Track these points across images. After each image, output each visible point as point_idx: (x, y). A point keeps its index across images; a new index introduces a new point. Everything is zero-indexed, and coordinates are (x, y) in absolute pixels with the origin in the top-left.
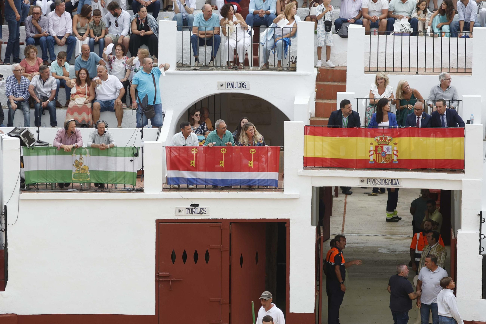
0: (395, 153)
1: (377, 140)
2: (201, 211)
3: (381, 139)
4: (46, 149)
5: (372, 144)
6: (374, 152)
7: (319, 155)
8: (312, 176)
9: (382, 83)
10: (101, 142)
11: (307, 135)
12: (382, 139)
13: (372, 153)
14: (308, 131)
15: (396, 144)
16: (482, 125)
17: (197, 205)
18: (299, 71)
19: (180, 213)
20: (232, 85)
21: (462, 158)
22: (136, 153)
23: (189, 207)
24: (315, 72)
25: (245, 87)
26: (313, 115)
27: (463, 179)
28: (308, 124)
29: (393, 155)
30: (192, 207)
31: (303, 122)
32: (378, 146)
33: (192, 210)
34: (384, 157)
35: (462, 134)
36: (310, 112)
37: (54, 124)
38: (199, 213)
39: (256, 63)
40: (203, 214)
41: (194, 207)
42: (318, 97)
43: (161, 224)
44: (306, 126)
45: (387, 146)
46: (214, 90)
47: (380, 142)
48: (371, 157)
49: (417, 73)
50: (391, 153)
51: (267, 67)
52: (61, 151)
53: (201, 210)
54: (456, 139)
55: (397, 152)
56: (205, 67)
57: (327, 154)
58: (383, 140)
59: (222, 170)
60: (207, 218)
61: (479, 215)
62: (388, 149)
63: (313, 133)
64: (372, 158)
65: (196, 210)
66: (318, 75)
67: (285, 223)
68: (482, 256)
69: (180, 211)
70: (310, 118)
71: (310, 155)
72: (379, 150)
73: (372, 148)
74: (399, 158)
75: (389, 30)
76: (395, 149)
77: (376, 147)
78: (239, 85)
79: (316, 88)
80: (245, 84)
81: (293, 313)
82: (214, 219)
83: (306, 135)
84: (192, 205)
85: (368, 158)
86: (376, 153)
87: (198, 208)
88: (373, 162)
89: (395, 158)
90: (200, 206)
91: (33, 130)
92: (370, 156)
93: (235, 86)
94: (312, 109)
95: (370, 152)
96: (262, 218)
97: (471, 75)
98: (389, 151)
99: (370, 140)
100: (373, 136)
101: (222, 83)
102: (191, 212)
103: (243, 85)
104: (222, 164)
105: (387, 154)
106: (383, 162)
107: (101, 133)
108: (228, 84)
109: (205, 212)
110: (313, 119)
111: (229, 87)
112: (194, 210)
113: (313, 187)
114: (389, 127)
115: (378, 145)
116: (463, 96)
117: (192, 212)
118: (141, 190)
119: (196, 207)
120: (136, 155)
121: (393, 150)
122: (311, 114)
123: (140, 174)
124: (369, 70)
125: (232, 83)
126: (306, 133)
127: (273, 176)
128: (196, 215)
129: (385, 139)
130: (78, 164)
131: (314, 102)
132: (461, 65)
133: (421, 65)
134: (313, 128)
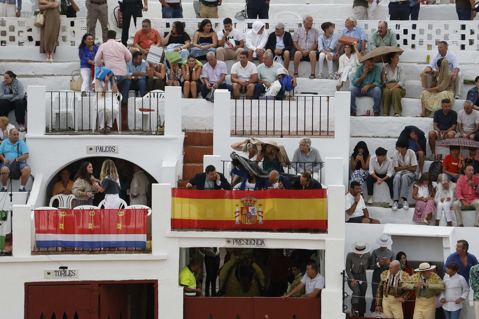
0: (260, 214)
1: (243, 201)
2: (70, 274)
3: (247, 201)
5: (237, 205)
6: (240, 214)
7: (186, 216)
8: (180, 238)
11: (174, 197)
12: (248, 201)
13: (237, 214)
14: (176, 194)
15: (260, 205)
16: (344, 186)
17: (66, 268)
18: (166, 135)
19: (49, 275)
20: (101, 149)
22: (4, 217)
23: (58, 269)
24: (183, 136)
25: (113, 150)
26: (181, 178)
27: (326, 239)
28: (175, 185)
29: (258, 216)
30: (61, 270)
31: (170, 184)
32: (243, 208)
33: (61, 272)
34: (250, 218)
35: (324, 196)
36: (178, 174)
38: (68, 276)
39: (124, 127)
40: (72, 277)
41: (63, 270)
42: (185, 161)
43: (30, 287)
44: (173, 189)
45: (252, 208)
46: (83, 154)
47: (245, 203)
48: (237, 218)
50: (256, 215)
53: (70, 272)
55: (262, 213)
58: (249, 202)
60: (76, 280)
61: (342, 273)
62: (253, 210)
63: (181, 195)
64: (237, 219)
65: (65, 272)
66: (185, 139)
67: (154, 284)
68: (345, 314)
69: (49, 274)
70: (178, 180)
71: (178, 216)
72: (245, 211)
73: (238, 209)
74: (264, 219)
76: (260, 210)
77: (242, 208)
78: (108, 149)
79: (184, 151)
80: (113, 148)
82: (83, 281)
83: (173, 198)
84: (61, 268)
85: (234, 219)
86: (242, 214)
87: (67, 270)
88: (239, 223)
89: (260, 219)
90: (69, 269)
92: (236, 217)
93: (104, 150)
94: (180, 172)
95: (235, 213)
96: (130, 279)
97: (334, 138)
98: (254, 213)
99: (235, 201)
100: (239, 198)
101: (91, 147)
102: (59, 275)
104: (91, 227)
105: (252, 215)
106: (248, 223)
108: (97, 148)
109: (74, 274)
110: (181, 182)
111: (98, 151)
112: (63, 272)
113: (181, 249)
114: (255, 189)
115: (243, 206)
116: (326, 158)
117: (61, 274)
118: (10, 254)
119: (65, 270)
120: (5, 219)
121: (258, 212)
122: (179, 177)
123: (9, 238)
124: (234, 134)
125: (101, 147)
126: (173, 196)
127: (141, 237)
128: (65, 277)
129: (251, 201)
131: (182, 165)
132: (324, 128)
133: (286, 128)
134: (181, 191)
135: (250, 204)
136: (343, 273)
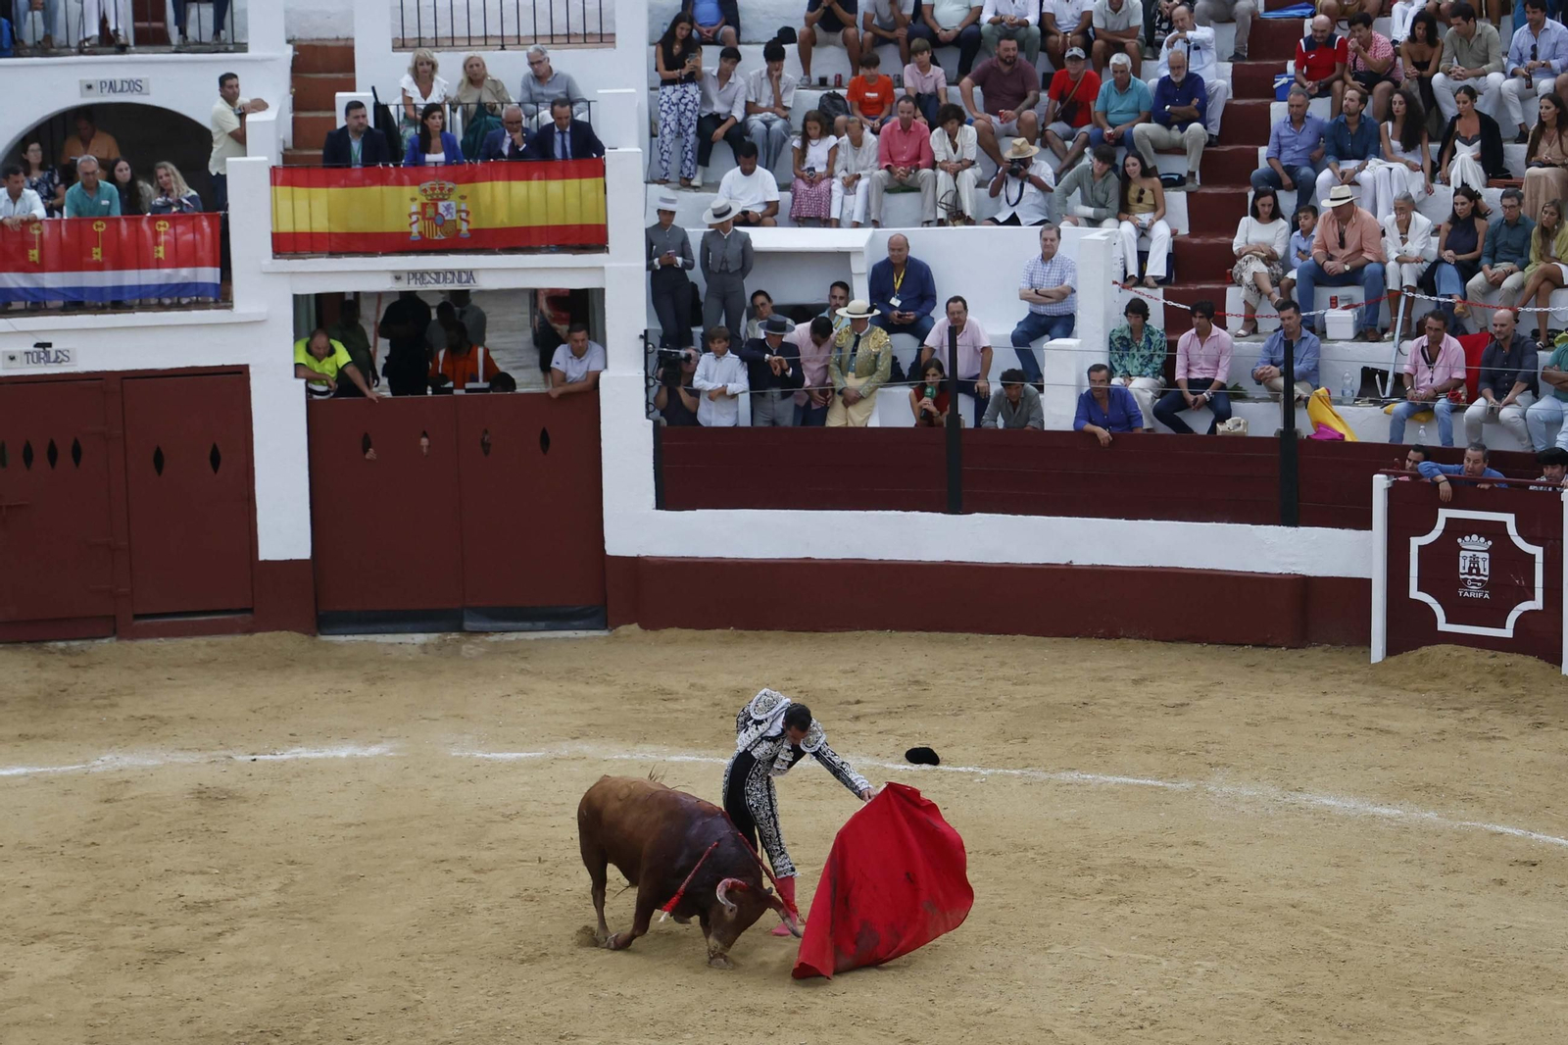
0: (464, 215)
1: (425, 191)
2: (58, 357)
3: (433, 189)
5: (413, 199)
6: (420, 217)
7: (303, 227)
8: (293, 273)
9: (423, 73)
11: (275, 185)
12: (435, 189)
13: (414, 218)
14: (279, 180)
15: (463, 197)
16: (639, 150)
17: (49, 345)
18: (252, 53)
19: (14, 362)
20: (112, 86)
21: (602, 222)
23: (31, 348)
24: (289, 52)
25: (139, 88)
26: (289, 144)
27: (606, 265)
28: (277, 161)
29: (458, 221)
30: (37, 349)
31: (265, 158)
32: (427, 204)
33: (38, 354)
34: (441, 226)
35: (600, 171)
36: (282, 137)
38: (54, 362)
39: (162, 38)
40: (64, 363)
41: (41, 349)
42: (297, 106)
44: (274, 170)
45: (445, 203)
46: (73, 98)
47: (430, 195)
48: (414, 227)
49: (503, 48)
50: (454, 218)
51: (185, 45)
53: (59, 354)
54: (588, 183)
55: (468, 213)
57: (321, 225)
58: (437, 191)
59: (99, 267)
60: (72, 371)
61: (641, 336)
62: (448, 208)
63: (290, 182)
64: (415, 230)
65: (47, 354)
66: (295, 60)
67: (241, 373)
68: (651, 422)
69: (12, 358)
70: (282, 149)
71: (286, 227)
72: (430, 212)
73: (415, 207)
74: (472, 227)
76: (463, 207)
77: (424, 206)
78: (126, 86)
79: (292, 87)
80: (139, 83)
81: (266, 561)
82: (88, 373)
83: (273, 187)
84: (37, 345)
85: (408, 229)
86: (424, 218)
87: (52, 350)
88: (419, 238)
89: (464, 227)
90: (55, 347)
92: (411, 225)
93: (119, 87)
94: (287, 131)
95: (410, 216)
96: (189, 365)
97: (615, 47)
98: (451, 214)
99: (409, 191)
100: (415, 182)
101: (88, 83)
102: (35, 360)
103: (135, 85)
104: (97, 254)
105: (446, 218)
106: (439, 236)
108: (104, 84)
109: (66, 359)
110: (288, 153)
111: (106, 90)
112: (42, 355)
113: (296, 297)
114: (448, 162)
115: (426, 201)
116: (600, 91)
117: (39, 359)
119: (48, 349)
121: (458, 211)
122: (284, 142)
124: (400, 45)
125: (111, 83)
126: (274, 182)
127: (209, 275)
128: (49, 364)
129: (441, 189)
131: (289, 116)
132: (593, 27)
133: (510, 30)
134: (291, 171)
135: (441, 196)
136: (645, 336)
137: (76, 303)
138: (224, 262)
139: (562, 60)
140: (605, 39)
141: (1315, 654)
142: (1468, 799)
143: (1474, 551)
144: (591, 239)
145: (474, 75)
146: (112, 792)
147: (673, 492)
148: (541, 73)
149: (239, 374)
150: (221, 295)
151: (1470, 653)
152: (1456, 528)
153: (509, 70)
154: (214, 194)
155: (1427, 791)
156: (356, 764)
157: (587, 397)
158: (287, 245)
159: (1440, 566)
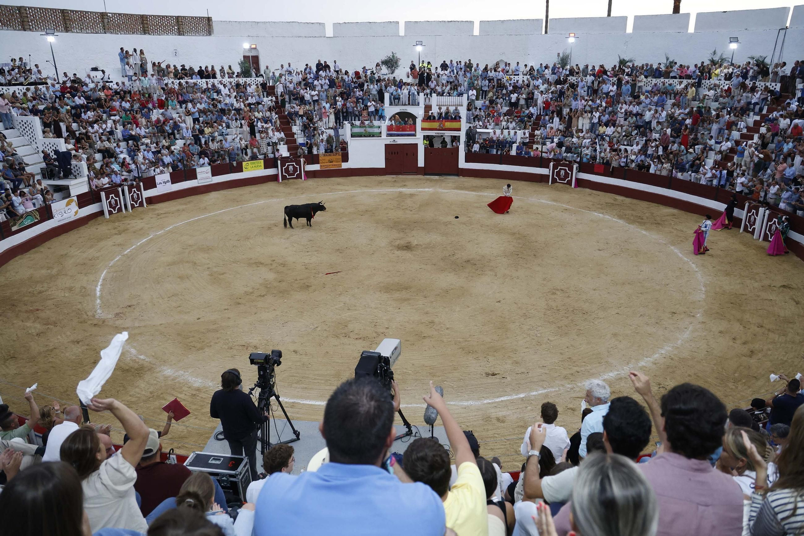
0: (444, 126)
4: (356, 126)
7: (425, 127)
8: (423, 132)
9: (440, 109)
10: (371, 124)
16: (465, 119)
18: (420, 106)
21: (460, 128)
22: (379, 127)
23: (393, 140)
24: (424, 106)
27: (461, 133)
31: (421, 119)
35: (460, 121)
37: (359, 120)
38: (395, 142)
39: (409, 104)
42: (425, 112)
43: (386, 145)
46: (398, 111)
49: (450, 106)
51: (413, 105)
52: (360, 127)
54: (459, 123)
56: (396, 105)
57: (427, 127)
59: (401, 131)
62: (442, 125)
69: (390, 142)
71: (423, 127)
74: (445, 128)
75: (442, 95)
79: (424, 110)
81: (419, 167)
82: (399, 144)
85: (437, 128)
86: (439, 126)
90: (395, 140)
91: (354, 122)
93: (404, 110)
96: (411, 143)
99: (438, 123)
102: (393, 142)
103: (406, 110)
105: (442, 127)
107: (371, 122)
108: (402, 109)
109: (397, 142)
110: (423, 118)
113: (424, 135)
115: (440, 124)
116: (461, 112)
118: (381, 137)
123: (381, 133)
124: (437, 105)
127: (414, 132)
129: (442, 123)
130: (365, 130)
133: (451, 104)
134: (423, 121)
136: (465, 142)
137: (398, 135)
138: (415, 131)
139: (459, 108)
140: (462, 105)
141: (543, 183)
142: (560, 202)
143: (563, 172)
144: (459, 130)
145: (448, 109)
146: (400, 192)
147: (467, 161)
148: (456, 109)
149: (417, 144)
150: (414, 135)
151: (561, 185)
152: (561, 169)
153: (452, 109)
154: (415, 123)
155: (554, 200)
156: (428, 191)
157: (458, 148)
158: (423, 129)
159: (558, 174)
